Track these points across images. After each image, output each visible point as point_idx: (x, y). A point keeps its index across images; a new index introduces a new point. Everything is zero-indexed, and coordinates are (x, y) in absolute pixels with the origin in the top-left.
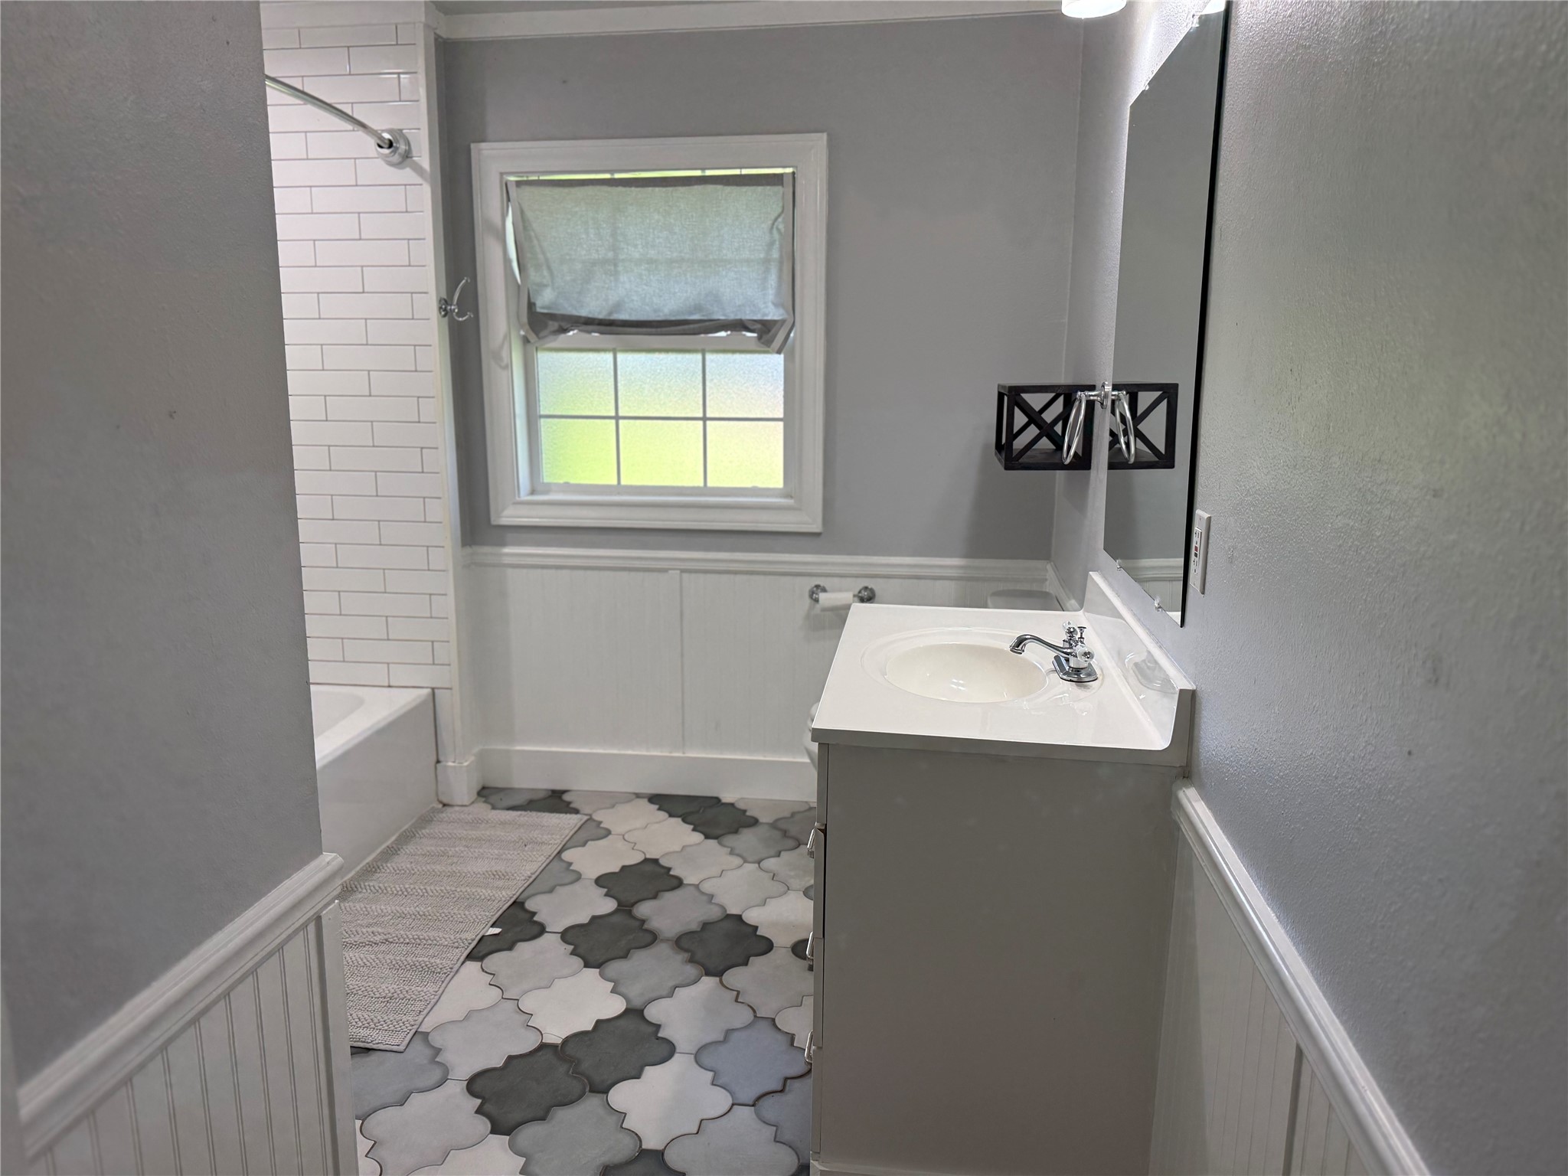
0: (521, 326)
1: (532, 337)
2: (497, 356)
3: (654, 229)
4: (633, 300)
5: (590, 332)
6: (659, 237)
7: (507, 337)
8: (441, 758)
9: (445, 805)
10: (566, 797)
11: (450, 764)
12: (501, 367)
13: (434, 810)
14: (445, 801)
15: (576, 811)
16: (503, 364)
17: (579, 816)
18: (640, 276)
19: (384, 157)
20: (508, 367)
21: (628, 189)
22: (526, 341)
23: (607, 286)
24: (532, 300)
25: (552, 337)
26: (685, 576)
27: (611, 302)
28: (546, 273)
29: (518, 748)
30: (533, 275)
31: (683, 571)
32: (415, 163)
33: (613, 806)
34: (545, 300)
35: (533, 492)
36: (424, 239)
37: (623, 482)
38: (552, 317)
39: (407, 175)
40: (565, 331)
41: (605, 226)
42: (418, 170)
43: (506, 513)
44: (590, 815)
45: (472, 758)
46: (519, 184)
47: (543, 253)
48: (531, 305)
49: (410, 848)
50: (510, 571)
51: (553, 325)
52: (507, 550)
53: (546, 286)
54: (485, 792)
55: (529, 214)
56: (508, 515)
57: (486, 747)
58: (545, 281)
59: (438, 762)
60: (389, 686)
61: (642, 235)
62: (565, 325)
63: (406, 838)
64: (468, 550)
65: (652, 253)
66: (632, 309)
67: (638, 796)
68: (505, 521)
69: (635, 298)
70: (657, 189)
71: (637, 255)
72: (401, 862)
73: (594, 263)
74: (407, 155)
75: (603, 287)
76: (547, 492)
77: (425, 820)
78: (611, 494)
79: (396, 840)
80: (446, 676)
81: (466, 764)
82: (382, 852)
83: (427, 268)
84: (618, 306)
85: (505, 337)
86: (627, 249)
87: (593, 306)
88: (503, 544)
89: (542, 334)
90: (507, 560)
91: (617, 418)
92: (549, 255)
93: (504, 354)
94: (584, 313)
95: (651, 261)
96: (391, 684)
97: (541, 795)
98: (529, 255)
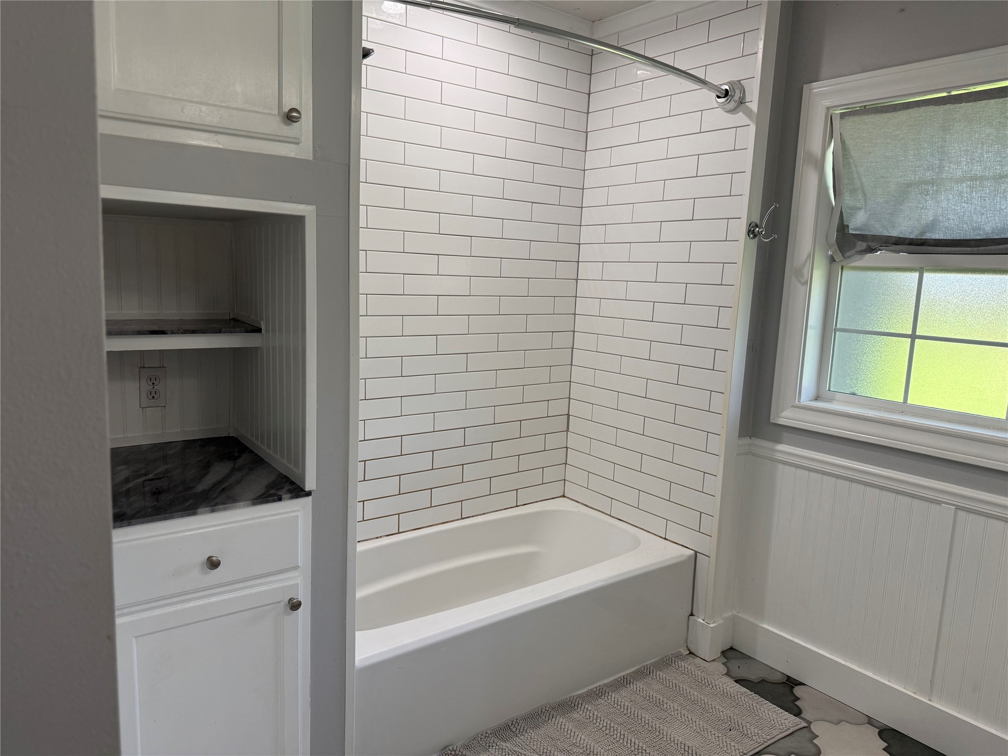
0: (830, 247)
1: (838, 257)
2: (799, 273)
3: (982, 144)
4: (949, 219)
5: (898, 252)
6: (988, 152)
7: (811, 257)
8: (694, 613)
9: (691, 653)
10: (798, 691)
11: (700, 620)
12: (800, 282)
13: (679, 656)
14: (693, 651)
15: (798, 713)
16: (803, 281)
17: (797, 719)
18: (961, 194)
19: (721, 106)
20: (808, 283)
21: (957, 106)
22: (832, 260)
23: (921, 206)
24: (845, 223)
25: (857, 257)
26: (961, 514)
27: (923, 222)
28: (860, 196)
29: (766, 626)
30: (848, 200)
31: (958, 508)
32: (748, 108)
33: (838, 723)
34: (857, 222)
35: (817, 398)
36: (745, 172)
37: (910, 401)
38: (863, 237)
39: (740, 118)
40: (871, 250)
41: (926, 145)
42: (749, 113)
43: (784, 414)
44: (809, 723)
45: (721, 621)
46: (842, 116)
47: (860, 179)
48: (842, 228)
49: (640, 685)
50: (780, 466)
51: (862, 245)
52: (781, 447)
53: (860, 209)
54: (730, 654)
55: (849, 143)
56: (786, 416)
57: (740, 615)
58: (858, 205)
59: (692, 615)
60: (665, 539)
61: (967, 151)
62: (873, 245)
63: (642, 673)
64: (746, 441)
65: (977, 170)
66: (947, 228)
67: (871, 721)
68: (782, 421)
69: (951, 217)
70: (992, 101)
71: (959, 173)
72: (623, 697)
73: (909, 185)
74: (742, 102)
75: (917, 207)
76: (830, 400)
77: (666, 662)
78: (893, 411)
79: (633, 672)
80: (706, 545)
81: (712, 625)
82: (617, 680)
83: (743, 196)
84: (933, 225)
85: (809, 256)
86: (949, 167)
87: (904, 228)
88: (779, 441)
89: (848, 254)
90: (779, 456)
91: (913, 337)
92: (864, 179)
93: (806, 271)
94: (895, 233)
95: (974, 178)
96: (666, 538)
97: (778, 678)
98: (845, 181)
